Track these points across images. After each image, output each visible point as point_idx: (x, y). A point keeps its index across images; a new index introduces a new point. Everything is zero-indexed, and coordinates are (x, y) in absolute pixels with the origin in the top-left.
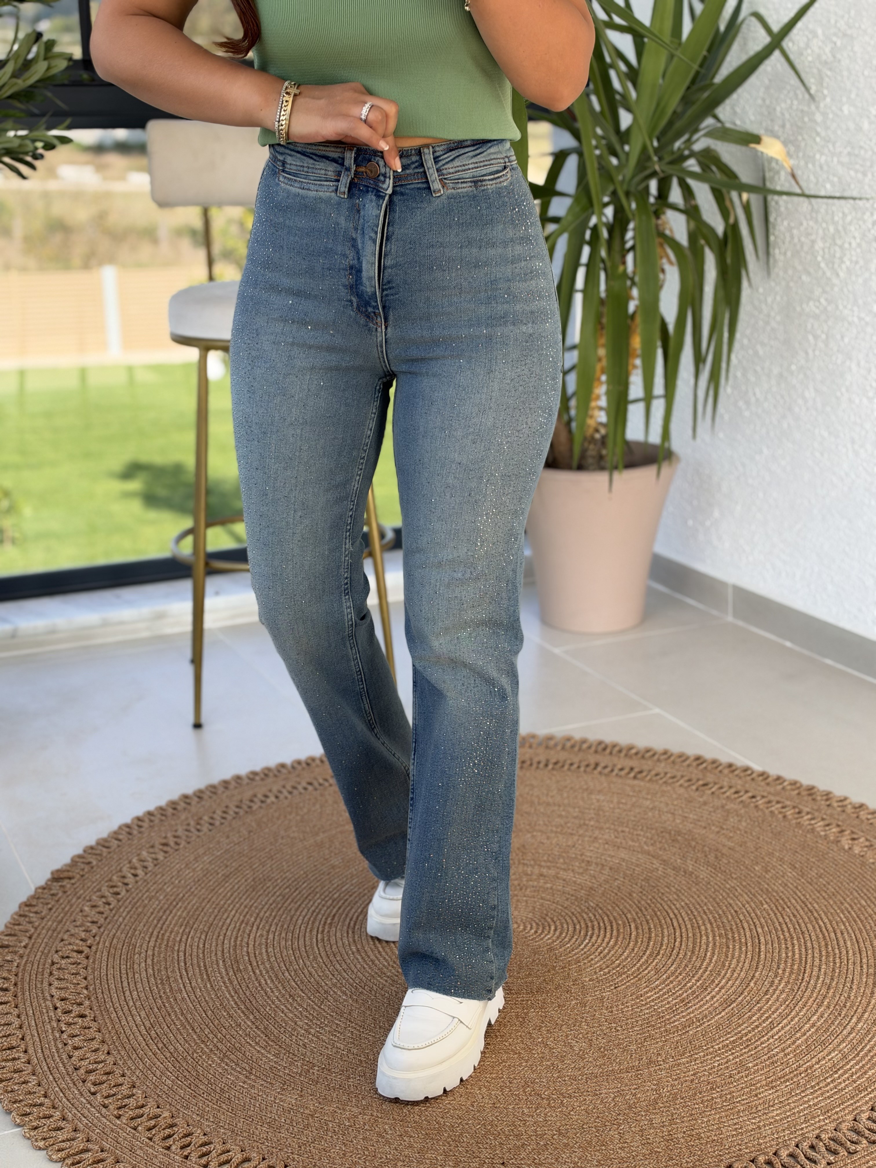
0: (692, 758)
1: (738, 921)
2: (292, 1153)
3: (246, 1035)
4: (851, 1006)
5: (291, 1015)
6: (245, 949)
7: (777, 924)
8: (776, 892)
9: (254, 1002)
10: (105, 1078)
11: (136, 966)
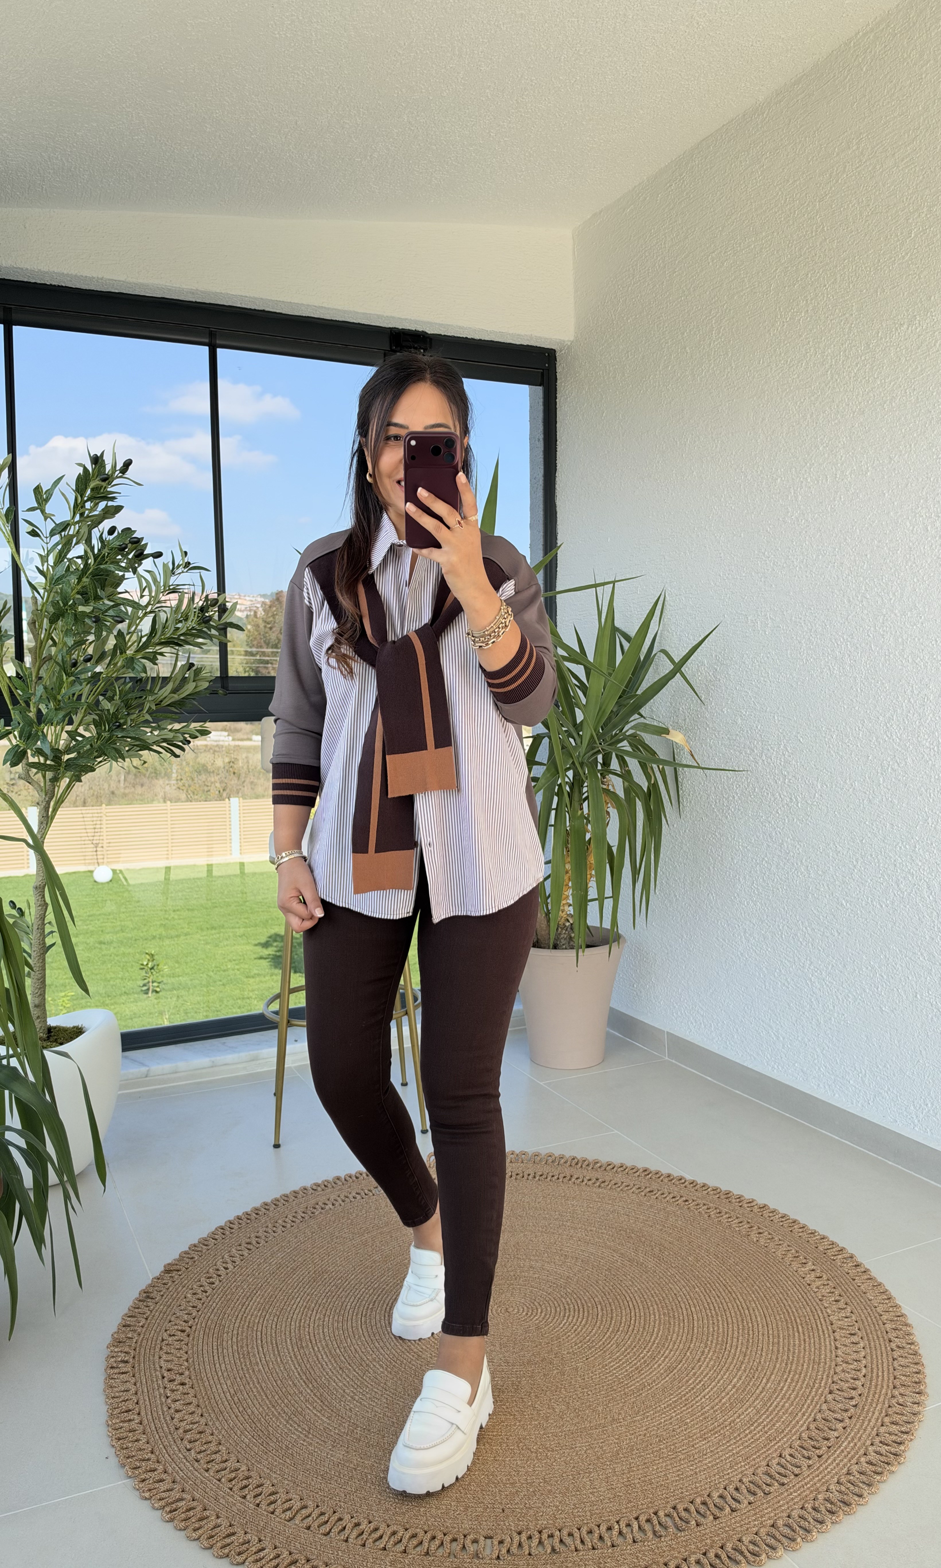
0: (641, 1170)
1: (677, 1303)
2: (340, 1502)
3: (306, 1401)
4: (762, 1370)
5: (340, 1384)
7: (706, 1304)
8: (705, 1278)
9: (313, 1373)
10: (198, 1436)
11: (224, 1343)
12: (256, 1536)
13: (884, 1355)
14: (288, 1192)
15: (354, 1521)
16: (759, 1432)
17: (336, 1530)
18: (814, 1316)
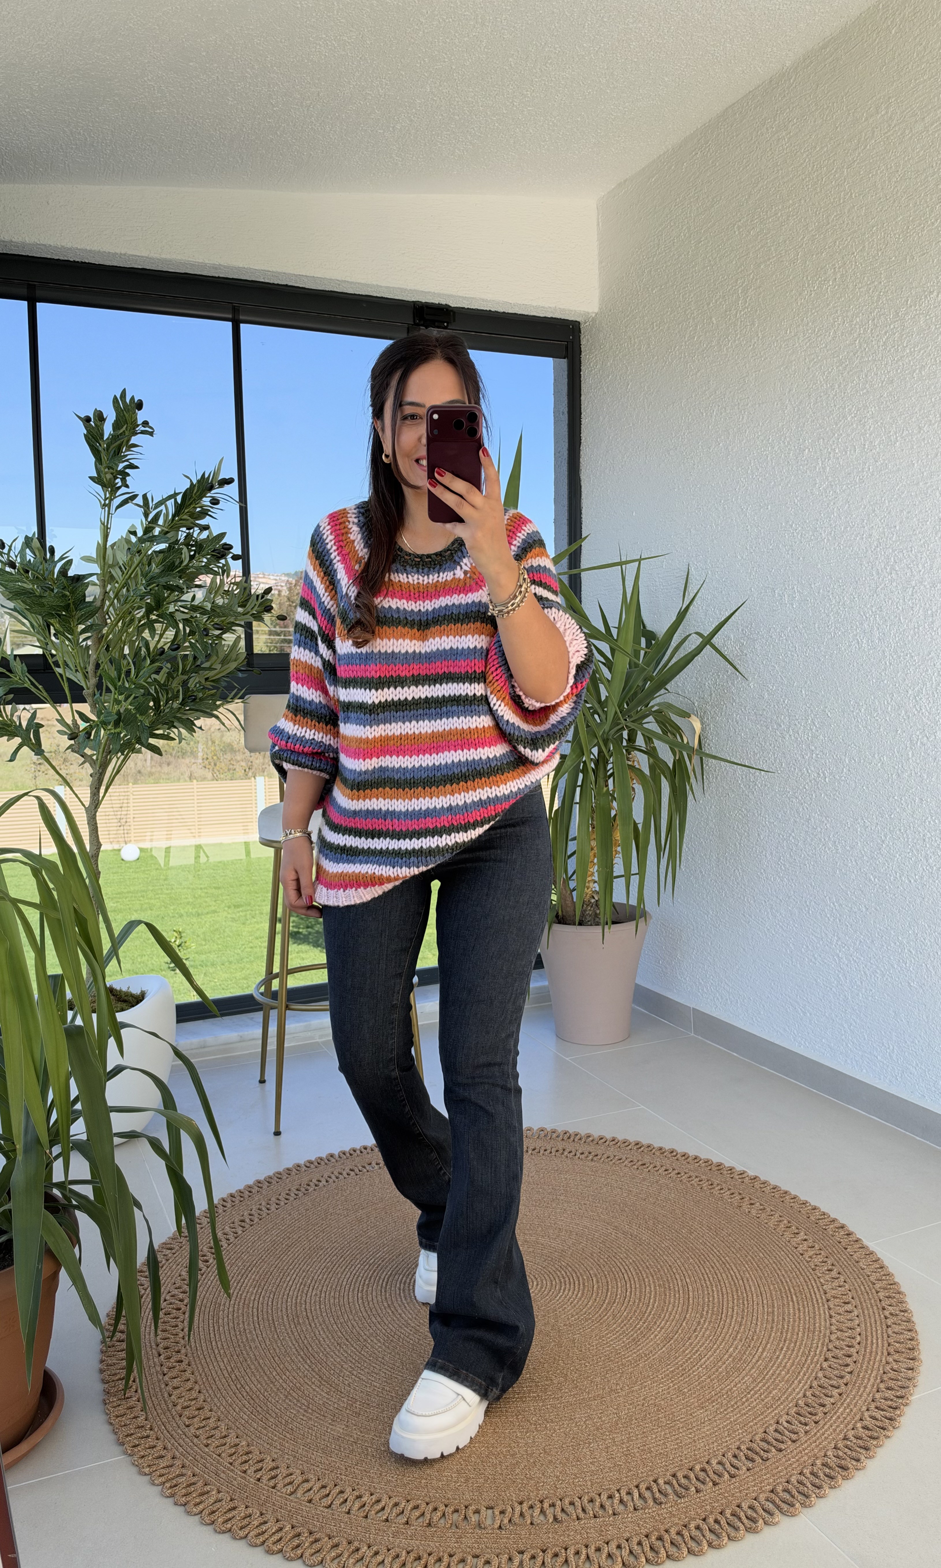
0: (633, 1144)
1: (672, 1274)
2: (341, 1474)
3: (304, 1376)
4: (758, 1339)
5: (339, 1360)
6: (304, 1306)
7: (701, 1276)
8: (699, 1250)
9: (310, 1349)
10: (197, 1412)
11: (221, 1321)
12: (257, 1509)
13: (878, 1323)
14: (281, 1170)
15: (356, 1493)
16: (755, 1400)
17: (337, 1502)
18: (807, 1285)
